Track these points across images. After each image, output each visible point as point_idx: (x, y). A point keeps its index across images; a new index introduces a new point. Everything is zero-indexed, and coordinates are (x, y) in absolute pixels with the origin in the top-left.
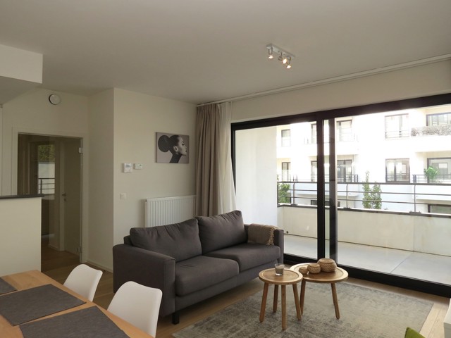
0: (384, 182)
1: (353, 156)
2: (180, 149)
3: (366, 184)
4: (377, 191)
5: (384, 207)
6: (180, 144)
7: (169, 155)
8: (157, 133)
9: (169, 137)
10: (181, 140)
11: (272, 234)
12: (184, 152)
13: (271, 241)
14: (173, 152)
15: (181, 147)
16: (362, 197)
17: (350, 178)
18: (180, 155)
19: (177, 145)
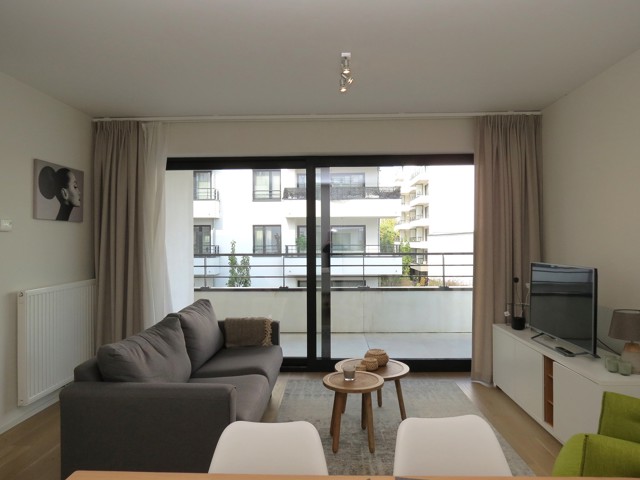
0: (252, 252)
1: (213, 219)
2: (71, 195)
3: (232, 255)
4: (246, 266)
5: (255, 284)
6: (72, 184)
7: (54, 205)
8: (36, 162)
9: (56, 170)
10: (73, 178)
11: (269, 330)
12: (76, 201)
13: (268, 339)
14: (61, 199)
15: (72, 192)
16: (227, 272)
17: (209, 249)
18: (71, 206)
19: (67, 187)
